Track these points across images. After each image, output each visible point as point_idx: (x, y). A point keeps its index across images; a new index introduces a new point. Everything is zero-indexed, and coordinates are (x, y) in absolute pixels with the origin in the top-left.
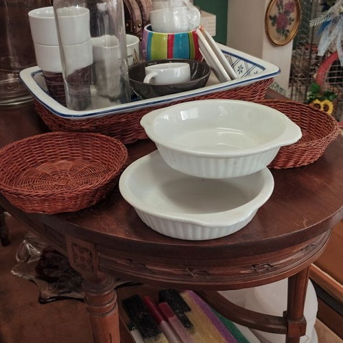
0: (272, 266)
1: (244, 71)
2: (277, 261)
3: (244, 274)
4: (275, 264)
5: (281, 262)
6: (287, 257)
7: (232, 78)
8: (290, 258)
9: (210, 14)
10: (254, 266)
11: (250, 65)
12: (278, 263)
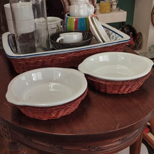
0: (100, 148)
1: (114, 38)
2: (103, 145)
3: (83, 151)
4: (102, 147)
5: (105, 146)
6: (109, 144)
7: (104, 42)
8: (111, 145)
9: (124, 11)
10: (89, 147)
11: (117, 35)
12: (104, 147)
